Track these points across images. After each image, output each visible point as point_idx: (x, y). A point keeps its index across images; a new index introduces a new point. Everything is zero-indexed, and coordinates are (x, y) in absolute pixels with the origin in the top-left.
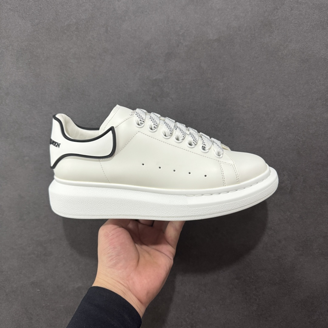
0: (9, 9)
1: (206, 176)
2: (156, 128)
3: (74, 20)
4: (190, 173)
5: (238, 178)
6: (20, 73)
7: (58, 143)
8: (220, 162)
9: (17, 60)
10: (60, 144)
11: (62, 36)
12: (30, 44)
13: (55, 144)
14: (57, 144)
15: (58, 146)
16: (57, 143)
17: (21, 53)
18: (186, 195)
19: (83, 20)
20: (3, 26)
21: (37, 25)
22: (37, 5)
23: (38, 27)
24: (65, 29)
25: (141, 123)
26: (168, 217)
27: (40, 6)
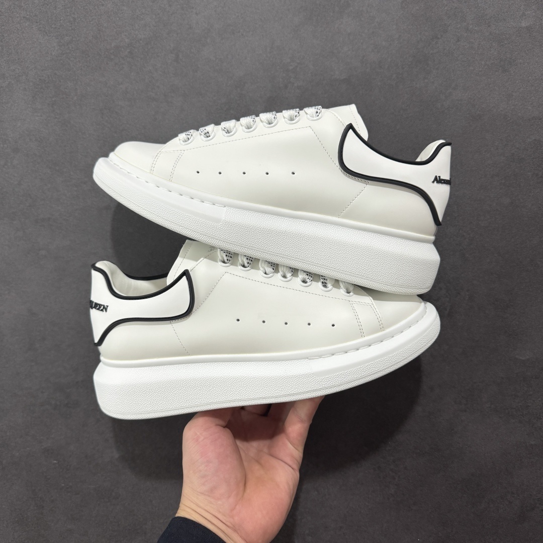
0: (24, 17)
1: (333, 325)
2: (250, 264)
3: (127, 40)
4: (309, 324)
5: (381, 322)
6: (37, 118)
7: (104, 306)
8: (351, 302)
9: (33, 97)
10: (107, 306)
11: (107, 64)
12: (55, 74)
13: (100, 307)
14: (102, 307)
15: (104, 310)
16: (102, 305)
17: (40, 86)
18: (308, 357)
19: (141, 40)
20: (13, 43)
21: (67, 45)
22: (69, 14)
23: (69, 47)
24: (111, 54)
25: (228, 260)
26: (285, 396)
27: (73, 16)
